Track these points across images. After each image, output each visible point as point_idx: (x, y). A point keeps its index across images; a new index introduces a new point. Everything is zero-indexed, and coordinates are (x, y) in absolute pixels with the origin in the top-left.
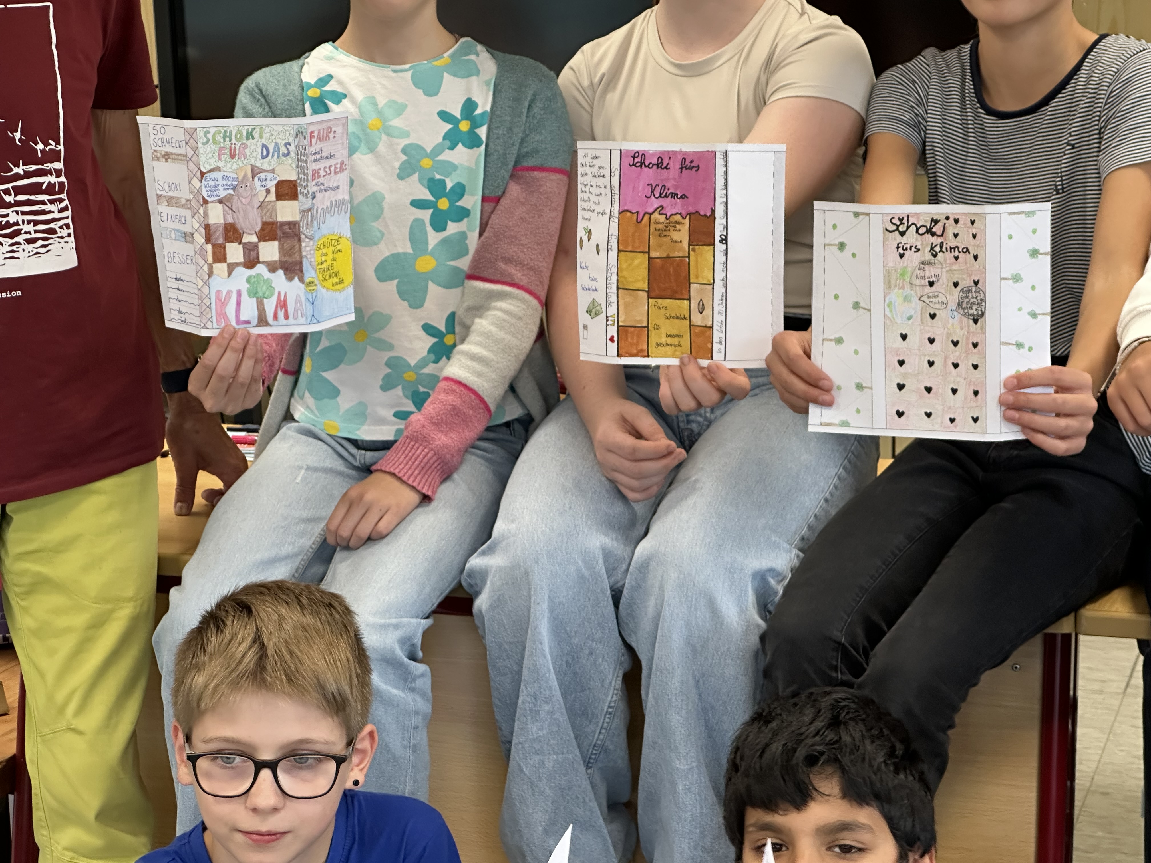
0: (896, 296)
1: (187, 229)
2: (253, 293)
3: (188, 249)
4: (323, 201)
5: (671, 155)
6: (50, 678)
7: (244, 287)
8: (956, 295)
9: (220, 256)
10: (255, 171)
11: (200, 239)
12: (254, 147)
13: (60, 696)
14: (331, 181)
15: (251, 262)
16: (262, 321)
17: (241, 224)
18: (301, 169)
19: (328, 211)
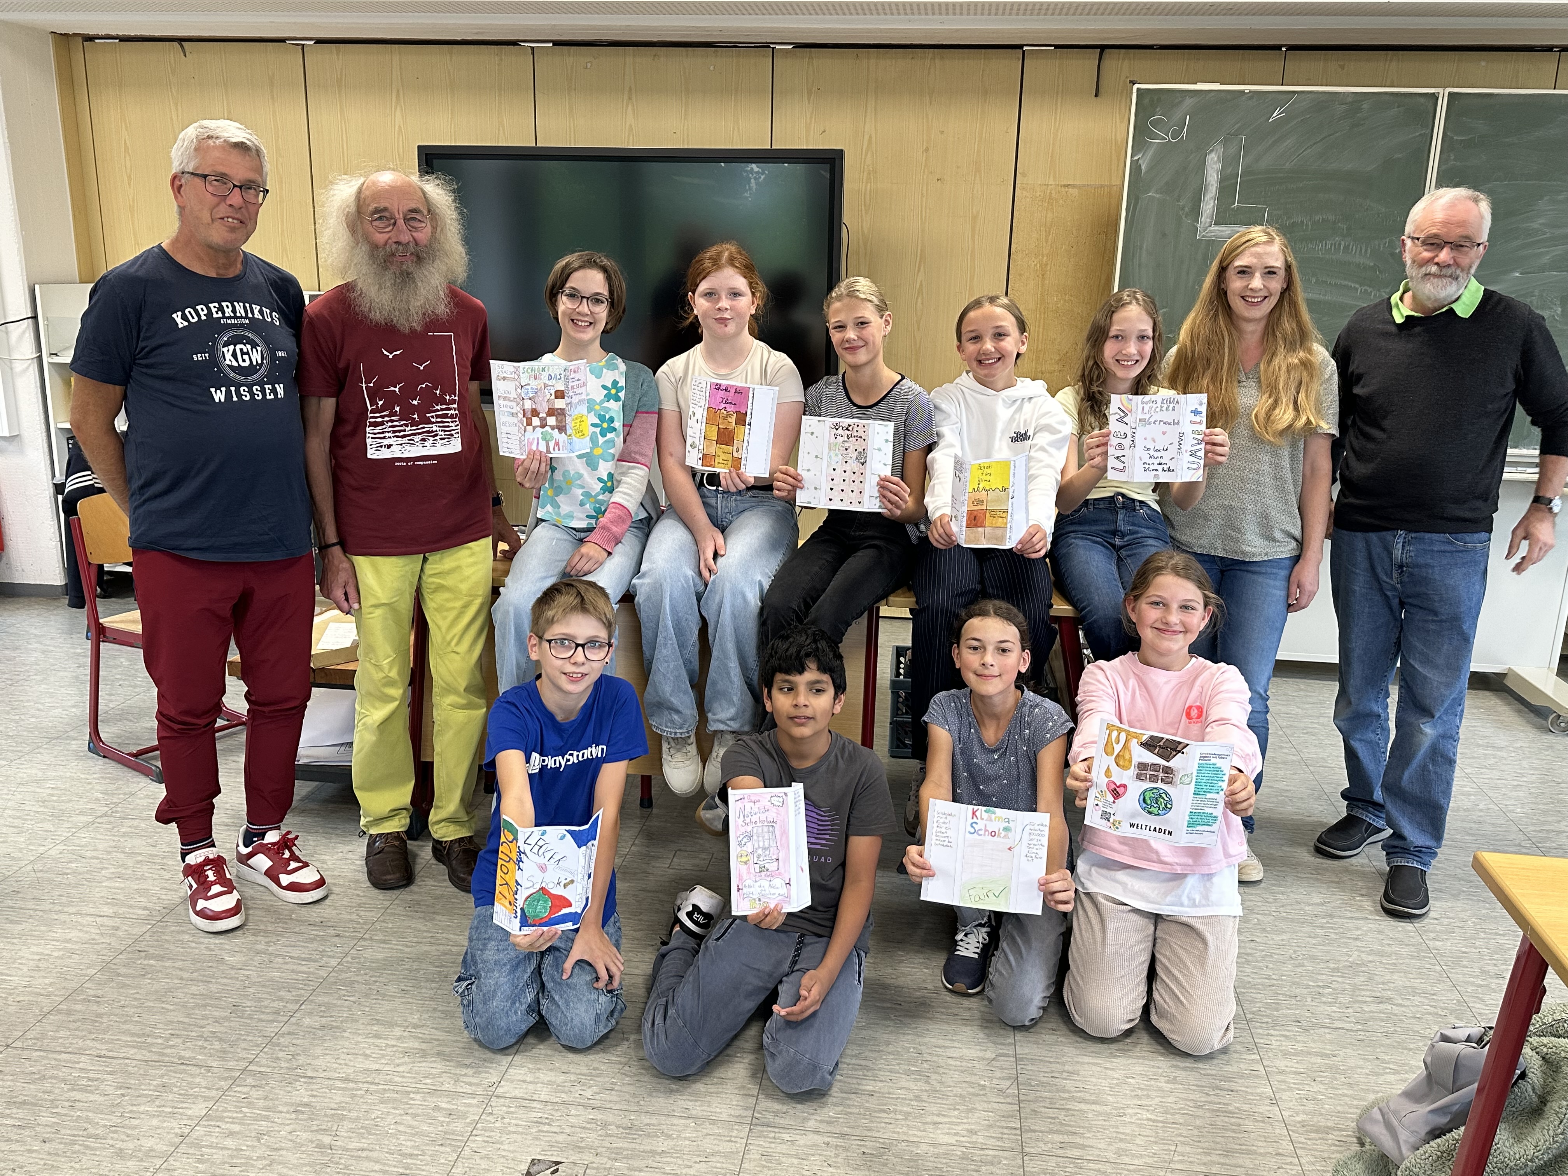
0: (832, 453)
1: (514, 411)
2: (544, 439)
3: (515, 420)
4: (576, 399)
5: (732, 386)
6: (444, 630)
7: (540, 436)
8: (856, 453)
9: (529, 423)
10: (545, 386)
11: (520, 415)
12: (545, 375)
13: (448, 638)
14: (579, 391)
15: (543, 426)
16: (548, 451)
17: (539, 409)
18: (567, 386)
19: (578, 403)
